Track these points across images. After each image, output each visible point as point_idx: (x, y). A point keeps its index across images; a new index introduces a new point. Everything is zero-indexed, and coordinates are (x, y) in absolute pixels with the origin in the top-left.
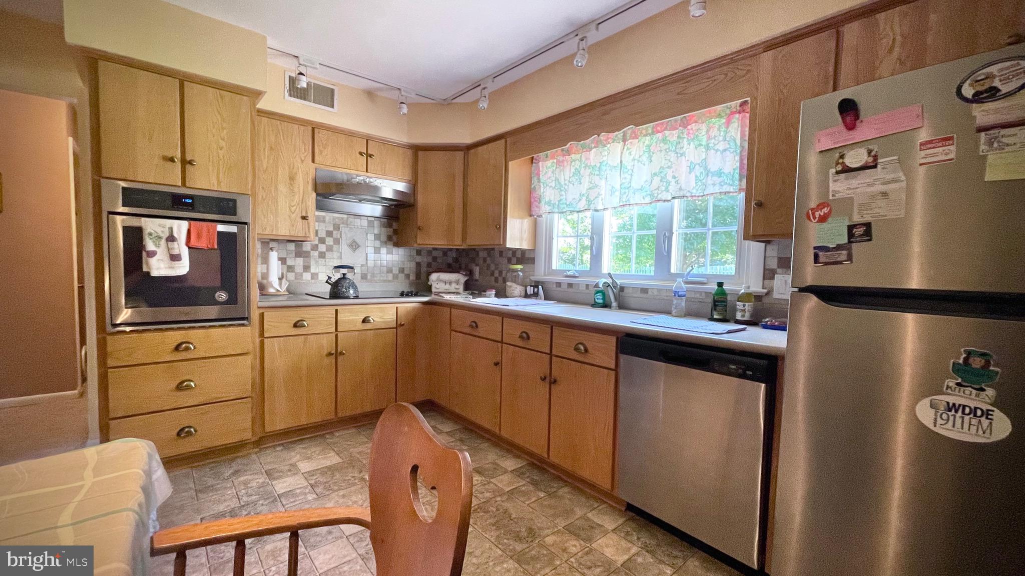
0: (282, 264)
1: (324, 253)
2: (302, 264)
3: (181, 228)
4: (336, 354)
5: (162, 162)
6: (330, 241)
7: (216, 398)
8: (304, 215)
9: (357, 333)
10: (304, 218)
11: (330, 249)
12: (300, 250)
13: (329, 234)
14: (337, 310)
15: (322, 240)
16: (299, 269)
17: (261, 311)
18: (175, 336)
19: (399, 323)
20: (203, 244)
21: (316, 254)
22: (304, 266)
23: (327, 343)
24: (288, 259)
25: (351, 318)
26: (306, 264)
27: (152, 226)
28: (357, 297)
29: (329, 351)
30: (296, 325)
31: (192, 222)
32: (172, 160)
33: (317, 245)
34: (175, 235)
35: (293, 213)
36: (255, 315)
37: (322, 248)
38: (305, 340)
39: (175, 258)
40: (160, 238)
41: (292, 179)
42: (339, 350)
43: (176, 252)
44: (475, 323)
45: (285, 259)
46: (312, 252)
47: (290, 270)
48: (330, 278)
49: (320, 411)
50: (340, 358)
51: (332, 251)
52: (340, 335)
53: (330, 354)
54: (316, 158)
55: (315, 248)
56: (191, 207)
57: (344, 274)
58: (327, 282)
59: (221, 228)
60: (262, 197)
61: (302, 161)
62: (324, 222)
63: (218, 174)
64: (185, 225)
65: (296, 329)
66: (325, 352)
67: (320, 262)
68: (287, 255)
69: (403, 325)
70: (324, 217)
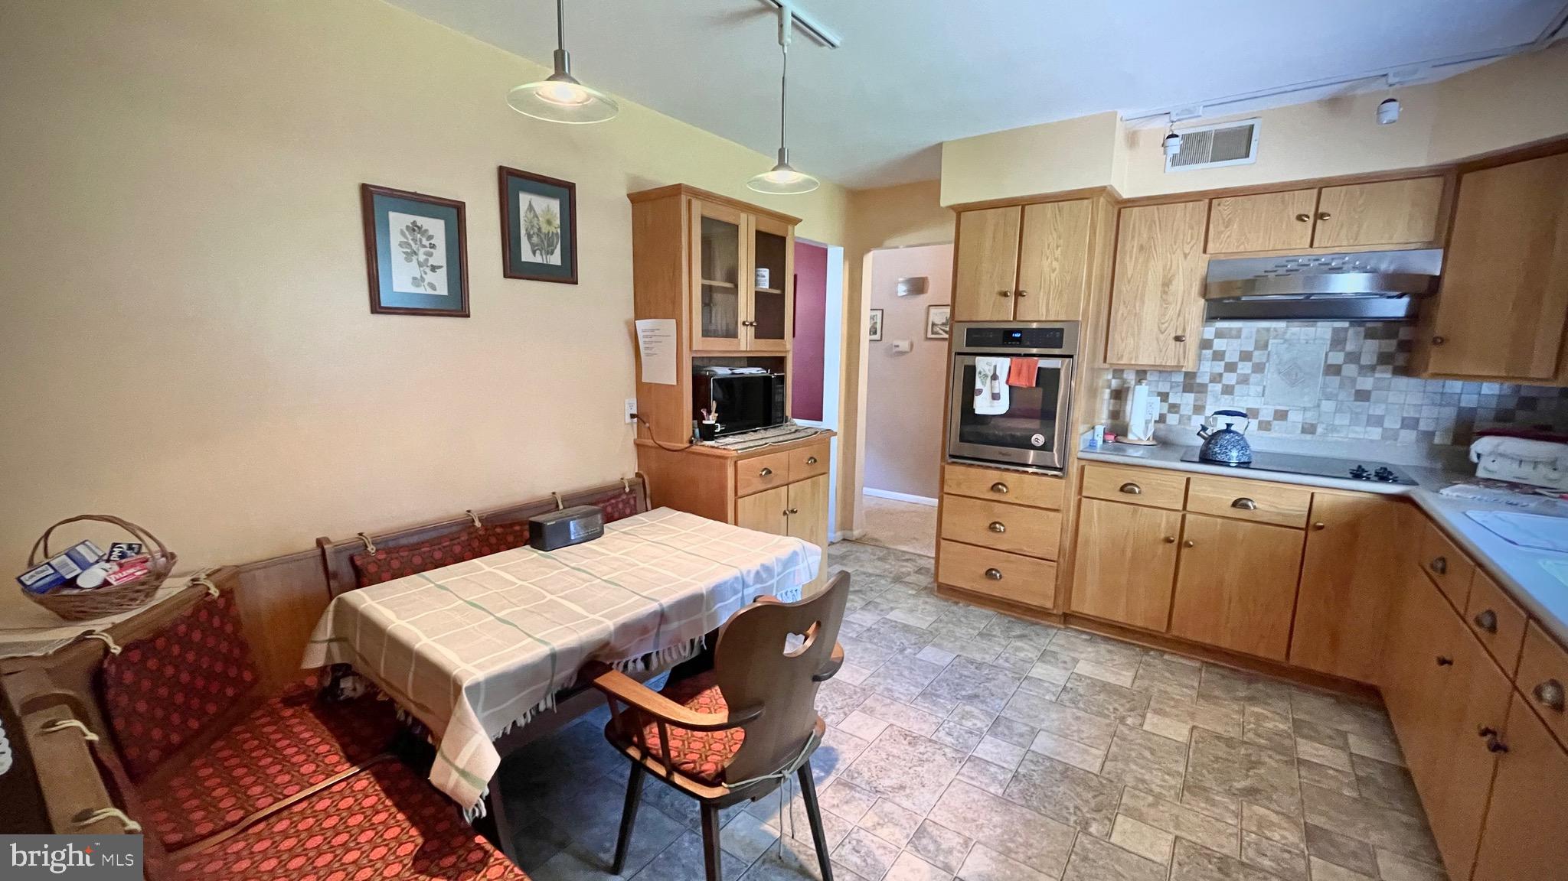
0: (1161, 401)
1: (1233, 387)
2: (1191, 402)
3: (1003, 364)
4: (1180, 543)
5: (999, 297)
6: (1245, 368)
7: (1021, 550)
8: (1179, 333)
9: (1219, 520)
10: (1178, 339)
11: (1244, 380)
12: (1192, 382)
13: (1246, 356)
14: (1188, 480)
15: (1231, 367)
16: (1187, 409)
17: (1083, 463)
18: (993, 476)
19: (1313, 520)
20: (1022, 383)
21: (1218, 387)
22: (1194, 406)
23: (1165, 523)
24: (1171, 395)
25: (1211, 495)
26: (1199, 403)
27: (983, 364)
28: (1241, 465)
29: (1168, 535)
30: (1122, 489)
31: (1014, 358)
32: (1005, 294)
33: (1221, 375)
34: (998, 373)
35: (1163, 333)
36: (1073, 469)
37: (1230, 379)
38: (1135, 512)
39: (995, 397)
40: (986, 376)
41: (1166, 284)
42: (1185, 537)
43: (996, 391)
44: (1443, 560)
45: (1167, 395)
46: (1210, 385)
47: (1173, 410)
48: (1204, 428)
49: (1143, 612)
50: (1185, 551)
51: (1248, 384)
52: (1189, 517)
53: (1168, 541)
54: (1210, 245)
55: (1216, 378)
56: (1019, 342)
57: (1229, 425)
58: (1198, 434)
59: (1044, 363)
60: (1123, 314)
61: (1186, 256)
62: (1239, 337)
63: (1048, 299)
64: (1007, 361)
65: (1121, 494)
66: (1163, 536)
67: (1223, 400)
68: (1171, 387)
69: (1321, 528)
70: (1240, 330)
